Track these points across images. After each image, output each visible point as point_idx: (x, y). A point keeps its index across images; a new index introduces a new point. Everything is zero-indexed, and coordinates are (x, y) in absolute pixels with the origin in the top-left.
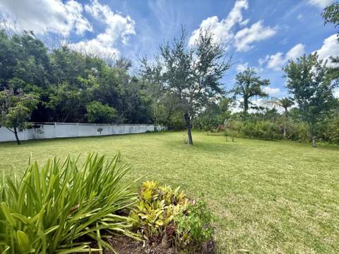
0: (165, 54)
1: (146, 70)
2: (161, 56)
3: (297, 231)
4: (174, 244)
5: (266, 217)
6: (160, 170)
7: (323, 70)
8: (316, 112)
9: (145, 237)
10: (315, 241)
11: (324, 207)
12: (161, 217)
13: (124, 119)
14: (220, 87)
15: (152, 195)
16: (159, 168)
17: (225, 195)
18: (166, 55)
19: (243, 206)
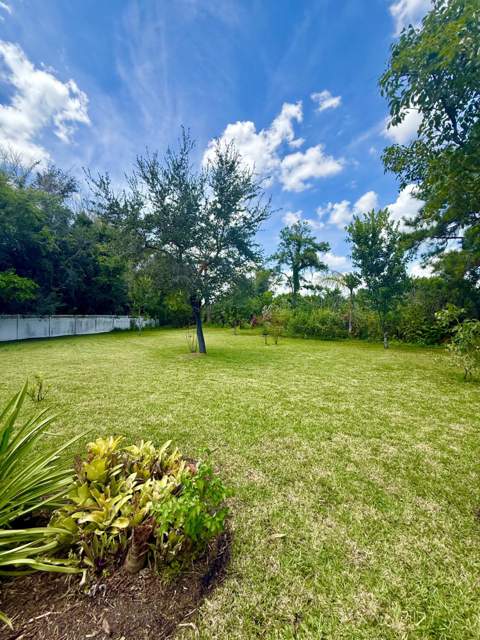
0: (149, 176)
1: (106, 203)
2: (140, 179)
3: (356, 483)
4: (152, 558)
5: (315, 469)
6: (136, 410)
7: (394, 235)
8: (387, 296)
9: (87, 561)
10: (377, 493)
11: (391, 438)
12: (126, 510)
13: (57, 304)
14: (253, 249)
15: (108, 467)
16: (133, 406)
17: (256, 442)
18: (152, 178)
19: (282, 457)
